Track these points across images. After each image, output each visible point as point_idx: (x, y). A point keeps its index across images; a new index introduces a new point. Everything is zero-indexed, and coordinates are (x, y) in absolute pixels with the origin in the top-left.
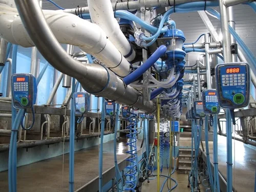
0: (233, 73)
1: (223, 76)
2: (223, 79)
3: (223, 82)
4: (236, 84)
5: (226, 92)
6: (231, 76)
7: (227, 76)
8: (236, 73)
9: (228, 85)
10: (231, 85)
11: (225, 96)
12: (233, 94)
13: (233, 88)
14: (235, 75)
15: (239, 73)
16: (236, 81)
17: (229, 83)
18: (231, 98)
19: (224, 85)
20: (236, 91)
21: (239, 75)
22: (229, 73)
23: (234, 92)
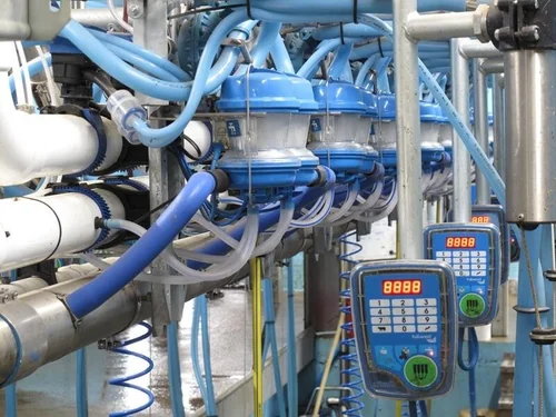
0: (402, 295)
1: (373, 303)
2: (373, 312)
3: (374, 321)
4: (411, 329)
5: (384, 352)
6: (397, 302)
7: (385, 302)
8: (411, 295)
9: (388, 330)
10: (398, 329)
11: (381, 363)
12: (404, 357)
13: (405, 338)
14: (409, 302)
15: (420, 295)
16: (410, 320)
17: (392, 325)
18: (398, 368)
19: (375, 330)
20: (414, 347)
21: (420, 302)
22: (392, 296)
23: (407, 352)
